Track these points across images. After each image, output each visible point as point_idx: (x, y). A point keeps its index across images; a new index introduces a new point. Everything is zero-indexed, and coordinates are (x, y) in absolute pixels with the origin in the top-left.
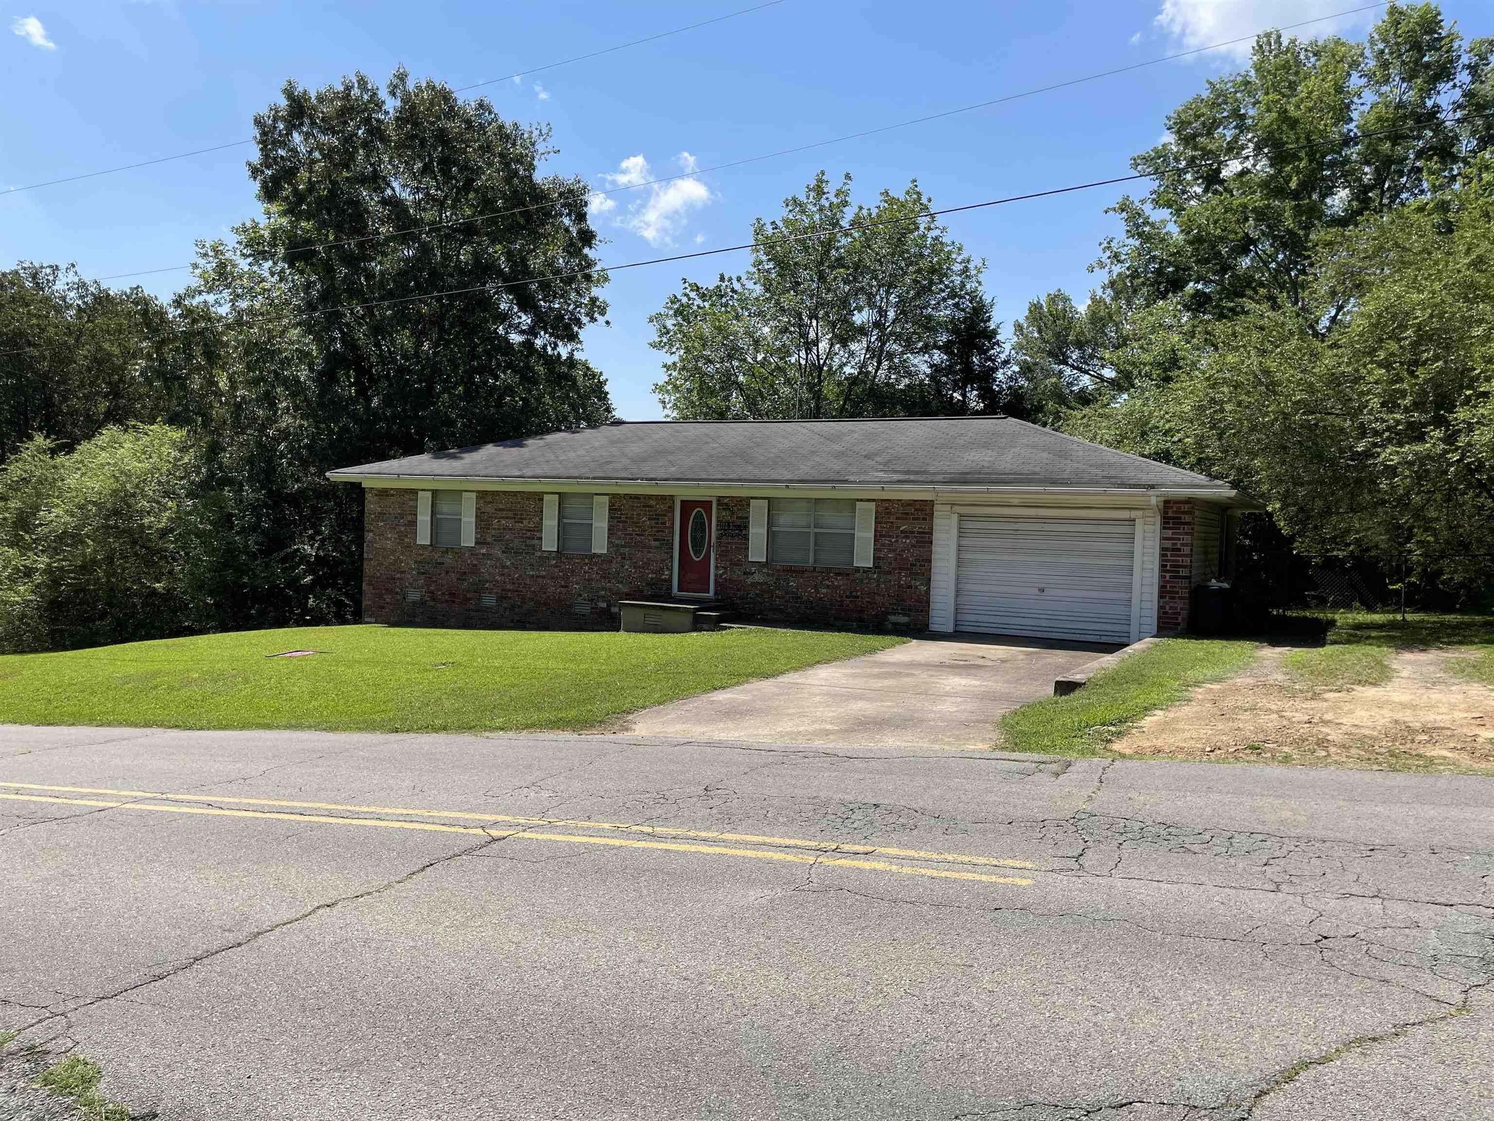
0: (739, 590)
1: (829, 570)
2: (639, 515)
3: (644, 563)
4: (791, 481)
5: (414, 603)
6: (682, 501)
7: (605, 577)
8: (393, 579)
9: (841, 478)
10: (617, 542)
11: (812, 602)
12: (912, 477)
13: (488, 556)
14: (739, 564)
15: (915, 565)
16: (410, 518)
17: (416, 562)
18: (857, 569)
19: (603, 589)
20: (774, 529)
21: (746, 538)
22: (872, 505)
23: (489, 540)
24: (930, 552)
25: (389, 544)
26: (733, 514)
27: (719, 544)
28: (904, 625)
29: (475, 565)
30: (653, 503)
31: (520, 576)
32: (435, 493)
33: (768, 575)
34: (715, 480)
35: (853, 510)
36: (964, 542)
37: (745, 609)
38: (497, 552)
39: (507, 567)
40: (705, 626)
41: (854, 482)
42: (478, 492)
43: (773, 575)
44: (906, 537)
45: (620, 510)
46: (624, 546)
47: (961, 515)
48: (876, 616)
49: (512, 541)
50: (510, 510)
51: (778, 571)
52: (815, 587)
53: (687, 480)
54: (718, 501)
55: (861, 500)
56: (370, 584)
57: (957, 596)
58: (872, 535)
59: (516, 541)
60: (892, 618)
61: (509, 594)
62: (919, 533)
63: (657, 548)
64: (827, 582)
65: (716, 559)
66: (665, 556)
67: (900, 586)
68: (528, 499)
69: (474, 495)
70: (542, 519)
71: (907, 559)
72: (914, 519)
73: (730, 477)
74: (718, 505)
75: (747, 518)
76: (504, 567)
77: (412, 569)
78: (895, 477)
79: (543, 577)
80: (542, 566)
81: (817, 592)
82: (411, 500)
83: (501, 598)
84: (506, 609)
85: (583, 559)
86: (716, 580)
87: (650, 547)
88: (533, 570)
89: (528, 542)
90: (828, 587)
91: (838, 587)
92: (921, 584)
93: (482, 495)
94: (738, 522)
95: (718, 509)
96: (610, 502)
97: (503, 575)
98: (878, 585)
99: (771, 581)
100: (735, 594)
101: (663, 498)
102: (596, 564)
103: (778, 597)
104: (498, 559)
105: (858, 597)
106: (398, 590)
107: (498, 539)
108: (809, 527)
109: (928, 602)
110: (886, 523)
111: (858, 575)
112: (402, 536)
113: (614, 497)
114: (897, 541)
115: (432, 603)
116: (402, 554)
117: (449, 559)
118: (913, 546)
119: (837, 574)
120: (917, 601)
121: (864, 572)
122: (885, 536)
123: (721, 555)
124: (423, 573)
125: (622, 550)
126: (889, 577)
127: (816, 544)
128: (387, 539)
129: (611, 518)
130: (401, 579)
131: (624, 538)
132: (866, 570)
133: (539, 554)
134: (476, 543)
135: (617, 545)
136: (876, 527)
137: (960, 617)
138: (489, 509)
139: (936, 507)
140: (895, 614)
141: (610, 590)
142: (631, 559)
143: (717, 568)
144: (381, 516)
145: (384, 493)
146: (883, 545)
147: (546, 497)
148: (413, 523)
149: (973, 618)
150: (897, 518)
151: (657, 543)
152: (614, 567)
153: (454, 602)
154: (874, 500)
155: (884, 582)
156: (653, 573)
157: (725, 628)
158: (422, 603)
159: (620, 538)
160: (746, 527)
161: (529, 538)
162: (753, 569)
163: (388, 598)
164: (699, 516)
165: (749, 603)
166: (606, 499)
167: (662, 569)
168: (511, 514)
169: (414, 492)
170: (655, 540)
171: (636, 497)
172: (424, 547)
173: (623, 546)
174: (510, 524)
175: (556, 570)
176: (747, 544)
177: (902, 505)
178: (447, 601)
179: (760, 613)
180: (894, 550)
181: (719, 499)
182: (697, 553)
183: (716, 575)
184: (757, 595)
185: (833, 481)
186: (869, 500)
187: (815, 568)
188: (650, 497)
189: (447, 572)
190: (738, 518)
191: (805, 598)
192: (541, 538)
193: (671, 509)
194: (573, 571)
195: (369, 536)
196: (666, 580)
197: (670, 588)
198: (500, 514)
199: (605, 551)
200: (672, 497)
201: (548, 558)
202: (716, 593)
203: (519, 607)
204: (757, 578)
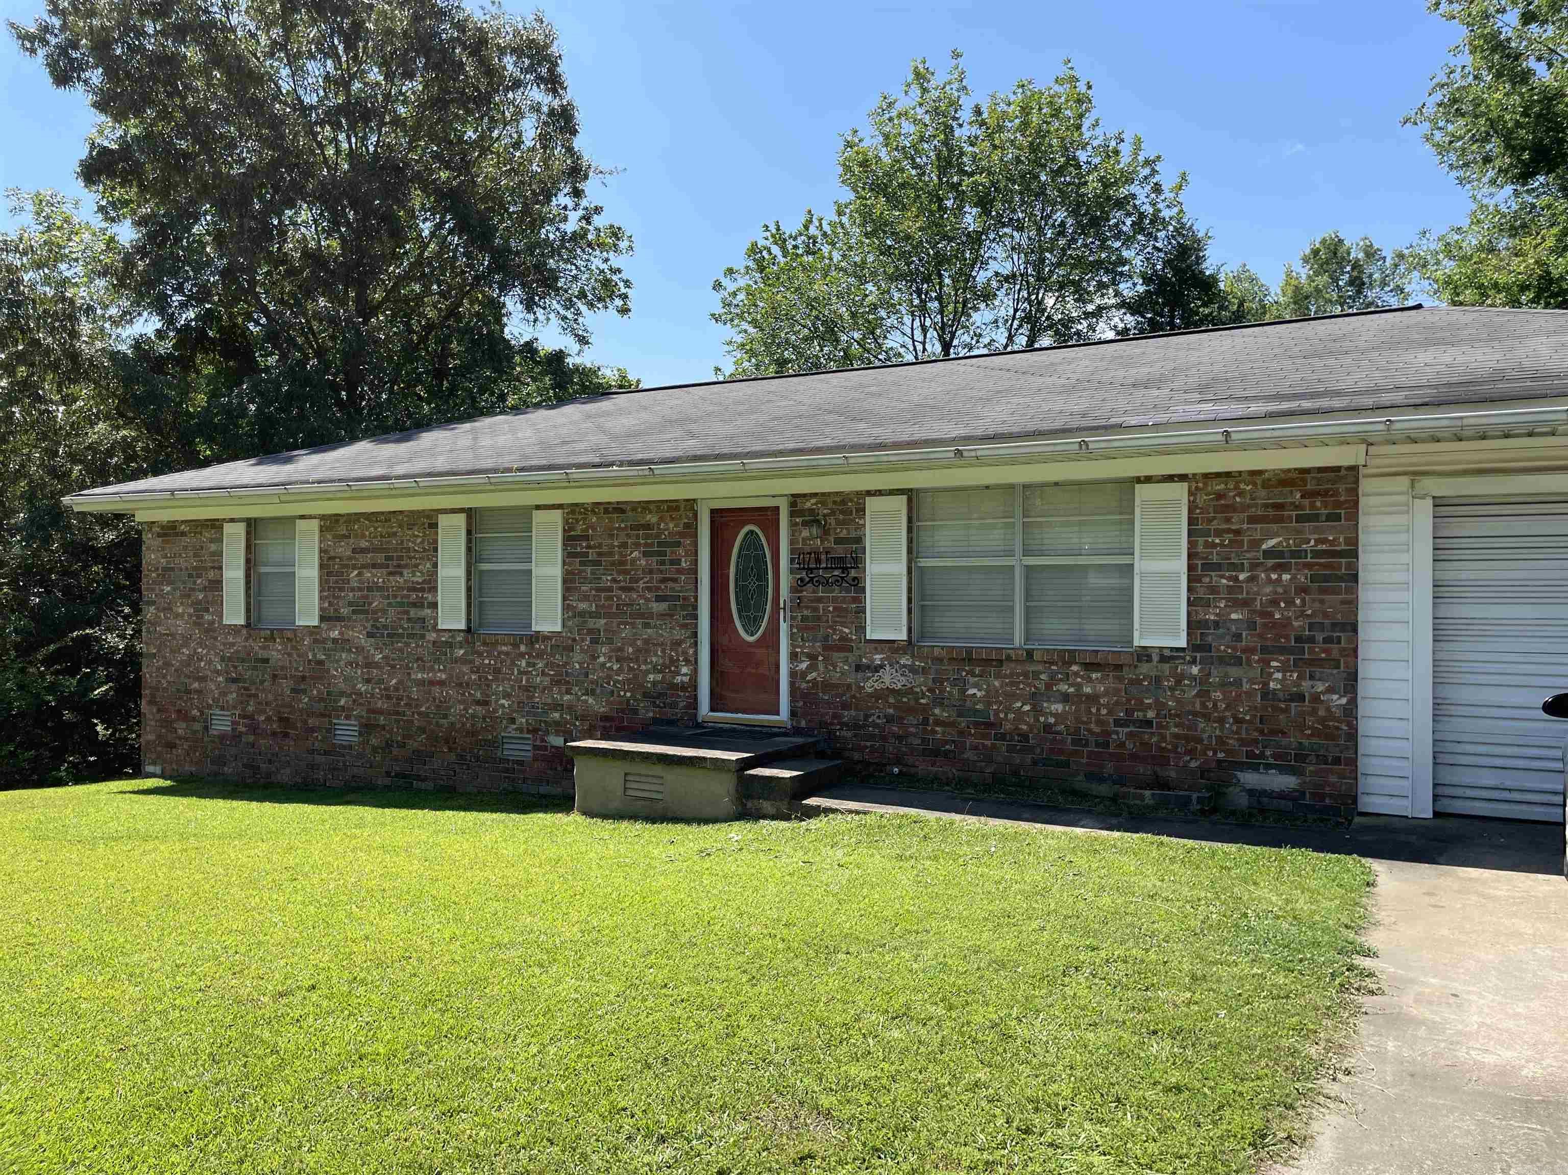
0: (845, 706)
1: (1067, 658)
2: (624, 545)
3: (638, 651)
4: (968, 439)
5: (223, 737)
6: (714, 512)
7: (561, 681)
8: (189, 692)
9: (1103, 423)
10: (583, 606)
11: (1024, 737)
12: (1306, 404)
13: (342, 643)
14: (844, 646)
15: (1311, 640)
16: (211, 575)
17: (223, 659)
18: (1144, 654)
19: (556, 707)
20: (924, 563)
21: (858, 585)
22: (1180, 491)
23: (345, 611)
24: (1352, 604)
25: (181, 627)
26: (826, 532)
27: (798, 604)
28: (1282, 795)
29: (321, 663)
30: (652, 518)
31: (400, 682)
32: (252, 525)
33: (913, 670)
34: (781, 453)
35: (1127, 507)
36: (1456, 572)
37: (861, 749)
38: (358, 636)
39: (377, 665)
40: (767, 806)
41: (1143, 427)
42: (322, 517)
43: (924, 671)
44: (1281, 568)
45: (586, 538)
46: (596, 615)
47: (1438, 503)
48: (1203, 772)
49: (384, 611)
50: (375, 550)
51: (940, 660)
52: (1034, 698)
53: (718, 457)
54: (793, 504)
55: (1148, 479)
56: (151, 702)
57: (1436, 717)
58: (1180, 565)
59: (391, 611)
60: (1250, 779)
61: (382, 720)
62: (1317, 554)
63: (662, 616)
64: (1064, 687)
65: (792, 636)
66: (678, 634)
67: (1266, 694)
68: (411, 526)
69: (315, 524)
70: (435, 565)
71: (1286, 623)
72: (1299, 519)
73: (820, 444)
74: (792, 514)
75: (859, 540)
76: (369, 665)
77: (218, 672)
78: (1256, 408)
79: (441, 683)
80: (437, 661)
81: (1037, 710)
82: (212, 541)
83: (367, 728)
84: (375, 749)
85: (516, 646)
86: (792, 684)
87: (651, 615)
88: (422, 669)
89: (413, 613)
90: (1065, 698)
91: (1093, 699)
92: (1330, 690)
93: (329, 523)
94: (840, 551)
95: (793, 525)
96: (566, 521)
97: (368, 681)
98: (1203, 694)
99: (920, 683)
100: (840, 717)
101: (672, 506)
102: (540, 656)
103: (938, 723)
104: (360, 649)
105: (1148, 723)
106: (195, 712)
107: (361, 608)
108: (1010, 553)
109: (1353, 736)
110: (1219, 533)
111: (1144, 668)
112: (201, 608)
113: (573, 511)
114: (1252, 579)
115: (251, 738)
116: (201, 644)
117: (276, 653)
118: (1303, 590)
119: (1090, 666)
120: (1316, 733)
121: (1163, 659)
122: (1218, 567)
123: (802, 629)
124: (234, 681)
125: (591, 623)
126: (1234, 672)
127: (1028, 596)
128: (177, 616)
129: (569, 555)
130: (199, 692)
131: (597, 598)
132: (1169, 656)
133: (432, 636)
134: (322, 619)
135: (582, 614)
136: (1192, 544)
137: (1448, 776)
138: (343, 550)
139: (1366, 485)
140: (1255, 768)
141: (570, 708)
142: (610, 641)
143: (794, 656)
144: (166, 574)
145: (170, 530)
146: (1213, 590)
147: (443, 520)
148: (216, 585)
149: (1488, 778)
150: (1252, 520)
151: (663, 606)
152: (577, 660)
153: (286, 735)
154: (1183, 478)
155: (1223, 685)
156: (655, 670)
157: (814, 812)
158: (236, 736)
159: (585, 598)
160: (857, 561)
161: (414, 605)
162: (878, 657)
163: (181, 728)
164: (751, 541)
165: (872, 737)
166: (557, 515)
167: (674, 662)
168: (380, 558)
169: (216, 525)
170: (659, 599)
171: (618, 508)
172: (235, 629)
173: (592, 615)
174: (378, 577)
175: (465, 669)
176: (859, 600)
177: (1266, 484)
178: (274, 734)
179: (898, 761)
180: (1245, 603)
181: (795, 499)
182: (751, 623)
183: (793, 674)
184: (890, 719)
185: (1079, 429)
186: (1170, 478)
187: (1030, 653)
188: (645, 506)
189: (275, 677)
190: (839, 541)
191: (1008, 726)
192: (434, 605)
193: (691, 530)
194: (497, 671)
195: (150, 612)
196: (683, 687)
197: (694, 703)
198: (362, 559)
199: (558, 628)
200: (691, 504)
201: (450, 645)
202: (793, 714)
203: (402, 745)
204: (889, 678)
